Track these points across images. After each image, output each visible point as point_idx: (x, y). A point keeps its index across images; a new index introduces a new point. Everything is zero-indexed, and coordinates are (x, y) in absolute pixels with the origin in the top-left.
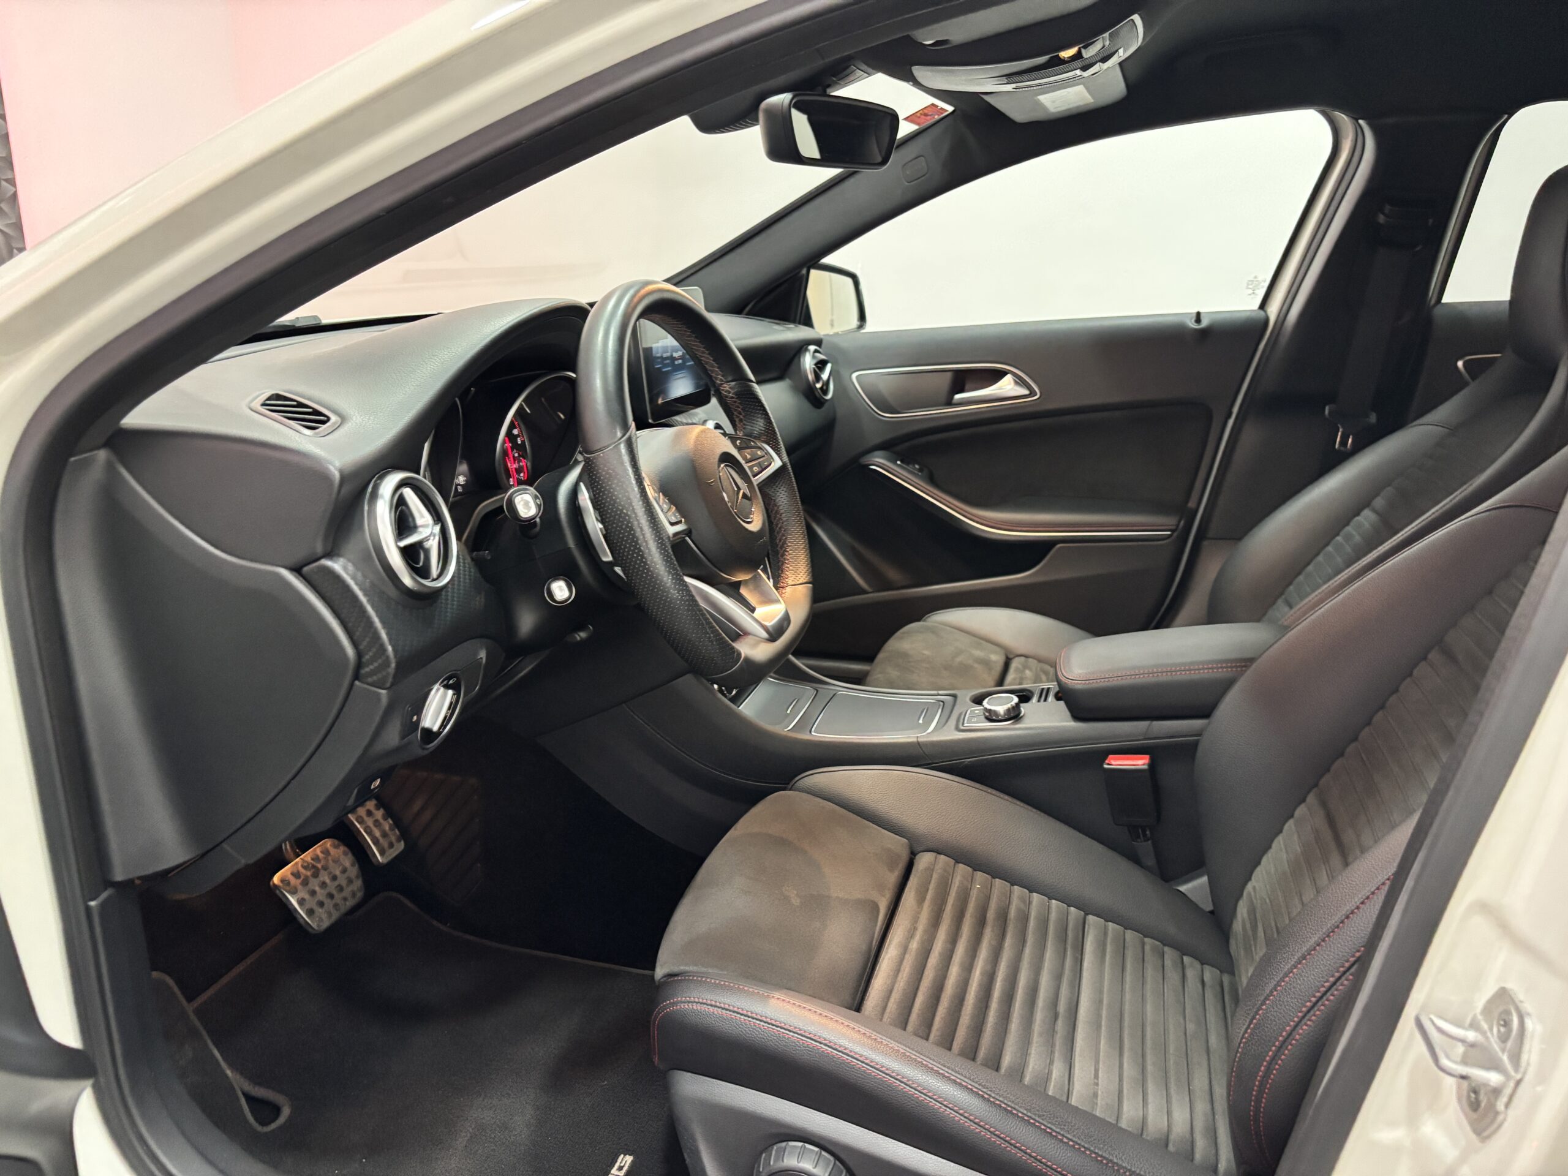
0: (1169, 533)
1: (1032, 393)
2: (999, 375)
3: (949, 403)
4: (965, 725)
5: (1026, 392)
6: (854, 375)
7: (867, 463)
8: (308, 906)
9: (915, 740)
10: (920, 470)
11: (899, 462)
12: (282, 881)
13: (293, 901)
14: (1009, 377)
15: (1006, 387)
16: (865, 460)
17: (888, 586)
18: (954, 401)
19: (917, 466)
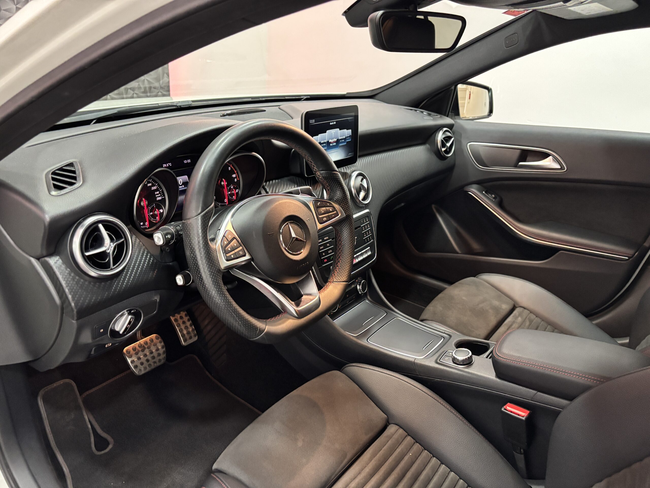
0: (627, 258)
1: (562, 168)
2: (546, 156)
3: (516, 166)
4: (441, 360)
5: (559, 167)
6: (469, 144)
7: (467, 190)
8: (135, 364)
9: (413, 360)
10: (494, 198)
11: (484, 192)
12: (127, 351)
13: (129, 361)
14: (551, 157)
15: (548, 163)
16: (467, 189)
17: (471, 251)
18: (518, 165)
19: (493, 196)
